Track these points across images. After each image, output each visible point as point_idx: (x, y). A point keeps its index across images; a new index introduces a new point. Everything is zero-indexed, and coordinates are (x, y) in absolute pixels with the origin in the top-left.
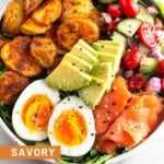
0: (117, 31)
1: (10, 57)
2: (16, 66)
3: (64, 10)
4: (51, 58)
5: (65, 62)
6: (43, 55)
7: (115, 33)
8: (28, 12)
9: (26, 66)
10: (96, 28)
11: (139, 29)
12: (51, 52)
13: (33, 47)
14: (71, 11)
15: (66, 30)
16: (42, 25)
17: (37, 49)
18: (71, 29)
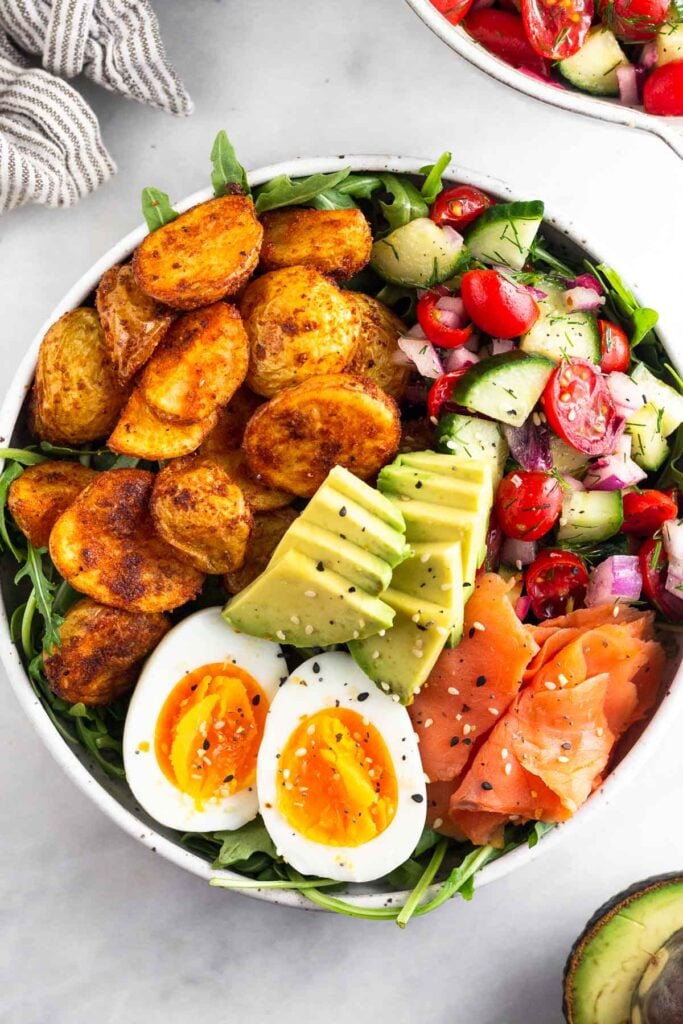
0: (465, 412)
1: (87, 560)
2: (114, 591)
3: (257, 353)
4: (236, 545)
5: (289, 558)
6: (204, 538)
7: (460, 423)
8: (125, 373)
9: (147, 576)
10: (384, 413)
11: (547, 392)
12: (231, 525)
13: (163, 508)
14: (287, 356)
15: (276, 433)
16: (183, 422)
17: (180, 517)
18: (295, 427)
